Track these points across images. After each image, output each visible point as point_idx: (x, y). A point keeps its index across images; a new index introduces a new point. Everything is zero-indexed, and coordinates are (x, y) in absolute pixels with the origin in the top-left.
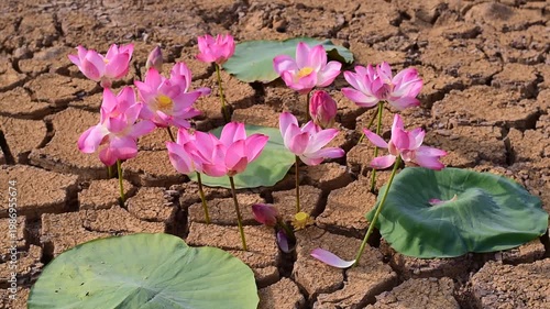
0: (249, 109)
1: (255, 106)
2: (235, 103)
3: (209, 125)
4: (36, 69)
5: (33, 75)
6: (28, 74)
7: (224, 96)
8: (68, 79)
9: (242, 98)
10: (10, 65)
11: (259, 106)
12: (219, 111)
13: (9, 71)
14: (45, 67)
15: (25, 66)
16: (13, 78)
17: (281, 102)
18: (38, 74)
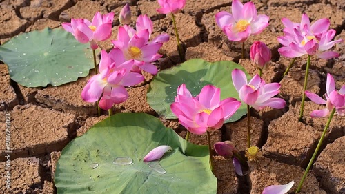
0: (198, 47)
1: (202, 44)
2: (187, 41)
3: (169, 62)
4: (34, 15)
5: (32, 20)
6: (28, 19)
7: (178, 36)
8: (59, 23)
9: (192, 36)
10: (14, 12)
11: (205, 43)
12: (176, 49)
13: (13, 18)
14: (40, 13)
15: (26, 13)
16: (17, 23)
17: (221, 39)
18: (36, 20)
